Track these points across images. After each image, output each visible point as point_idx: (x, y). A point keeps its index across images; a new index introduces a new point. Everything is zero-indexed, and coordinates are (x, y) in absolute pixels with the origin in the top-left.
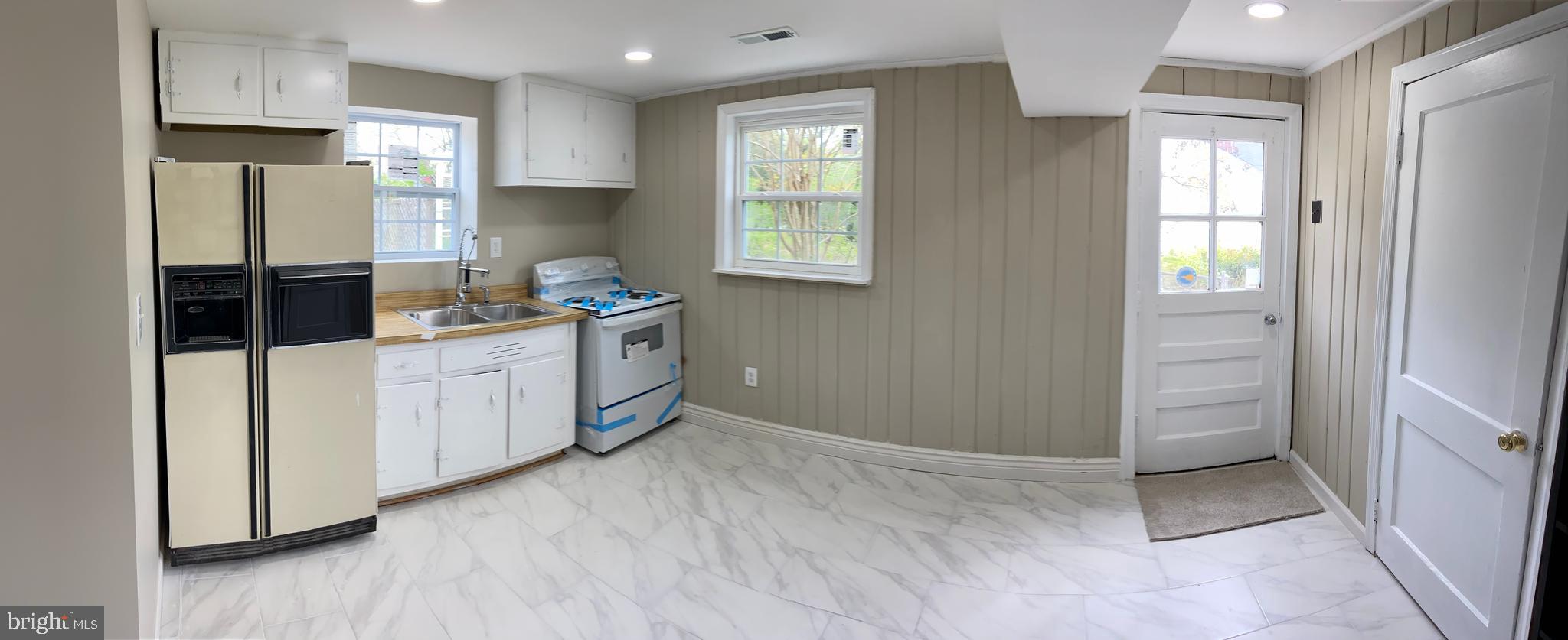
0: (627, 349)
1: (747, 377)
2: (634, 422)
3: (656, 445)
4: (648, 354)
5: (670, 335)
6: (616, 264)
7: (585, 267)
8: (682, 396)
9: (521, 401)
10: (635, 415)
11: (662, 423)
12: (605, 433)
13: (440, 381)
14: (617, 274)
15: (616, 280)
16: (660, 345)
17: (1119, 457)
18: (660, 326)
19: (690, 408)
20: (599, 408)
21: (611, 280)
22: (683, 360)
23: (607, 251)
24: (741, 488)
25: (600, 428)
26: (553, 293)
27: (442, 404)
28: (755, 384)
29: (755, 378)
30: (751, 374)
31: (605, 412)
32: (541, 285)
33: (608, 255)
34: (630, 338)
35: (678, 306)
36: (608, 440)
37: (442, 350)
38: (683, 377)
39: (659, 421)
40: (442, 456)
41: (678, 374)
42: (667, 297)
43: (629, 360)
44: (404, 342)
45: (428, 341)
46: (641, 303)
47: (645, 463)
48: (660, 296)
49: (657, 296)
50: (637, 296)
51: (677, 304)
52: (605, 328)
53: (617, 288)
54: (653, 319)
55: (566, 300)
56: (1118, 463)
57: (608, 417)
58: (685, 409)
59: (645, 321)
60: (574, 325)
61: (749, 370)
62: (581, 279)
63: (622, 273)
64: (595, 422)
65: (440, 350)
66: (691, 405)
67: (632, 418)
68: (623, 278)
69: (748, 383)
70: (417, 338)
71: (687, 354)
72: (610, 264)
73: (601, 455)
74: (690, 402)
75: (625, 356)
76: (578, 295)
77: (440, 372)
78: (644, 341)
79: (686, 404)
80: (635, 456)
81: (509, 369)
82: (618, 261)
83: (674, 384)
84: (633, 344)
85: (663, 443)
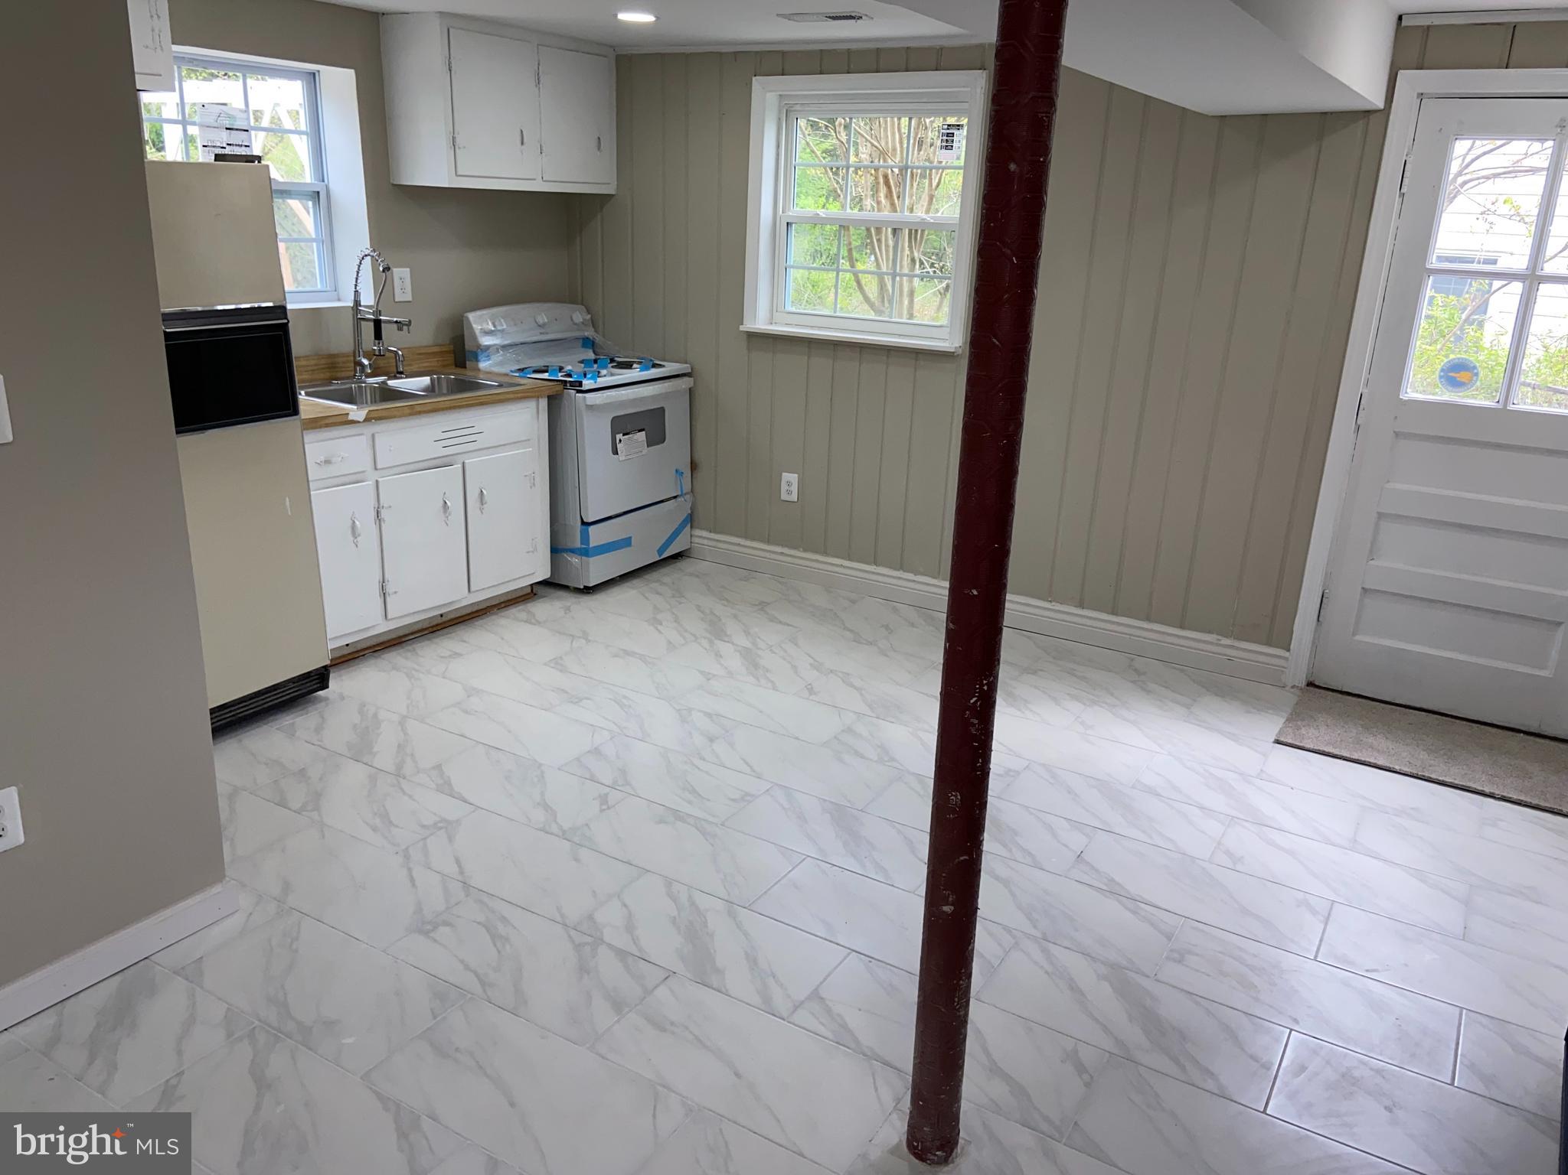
0: (618, 441)
1: (784, 487)
2: (629, 549)
3: (658, 581)
4: (645, 450)
5: (675, 423)
6: (589, 316)
7: (542, 319)
8: (691, 520)
9: (481, 510)
10: (630, 538)
11: (666, 555)
12: (591, 560)
13: (377, 481)
14: (589, 333)
15: (588, 343)
16: (662, 440)
17: (1288, 650)
18: (662, 410)
19: (702, 538)
20: (583, 523)
21: (580, 343)
22: (694, 466)
23: (571, 294)
24: (772, 621)
25: (585, 552)
26: (497, 358)
27: (384, 513)
28: (794, 497)
29: (795, 488)
30: (790, 483)
31: (591, 529)
32: (479, 346)
33: (573, 302)
34: (623, 425)
35: (684, 383)
36: (597, 570)
37: (376, 435)
38: (692, 491)
39: (660, 551)
40: (390, 589)
41: (687, 487)
42: (670, 368)
43: (622, 456)
44: (327, 425)
45: (359, 422)
46: (635, 374)
47: (647, 598)
48: (660, 366)
49: (655, 366)
50: (628, 366)
51: (686, 379)
52: (590, 407)
53: (591, 355)
54: (654, 398)
55: (521, 370)
56: (1286, 659)
57: (598, 536)
58: (696, 540)
59: (642, 400)
60: (544, 403)
61: (786, 476)
62: (535, 339)
63: (596, 331)
64: (578, 544)
65: (373, 436)
66: (705, 534)
67: (626, 542)
68: (598, 339)
69: (784, 496)
70: (343, 419)
71: (700, 456)
72: (579, 316)
73: (588, 590)
74: (701, 529)
75: (615, 452)
76: (539, 363)
77: (376, 469)
78: (639, 431)
79: (697, 532)
80: (634, 592)
81: (463, 463)
82: (589, 312)
83: (679, 499)
84: (624, 435)
85: (666, 579)
